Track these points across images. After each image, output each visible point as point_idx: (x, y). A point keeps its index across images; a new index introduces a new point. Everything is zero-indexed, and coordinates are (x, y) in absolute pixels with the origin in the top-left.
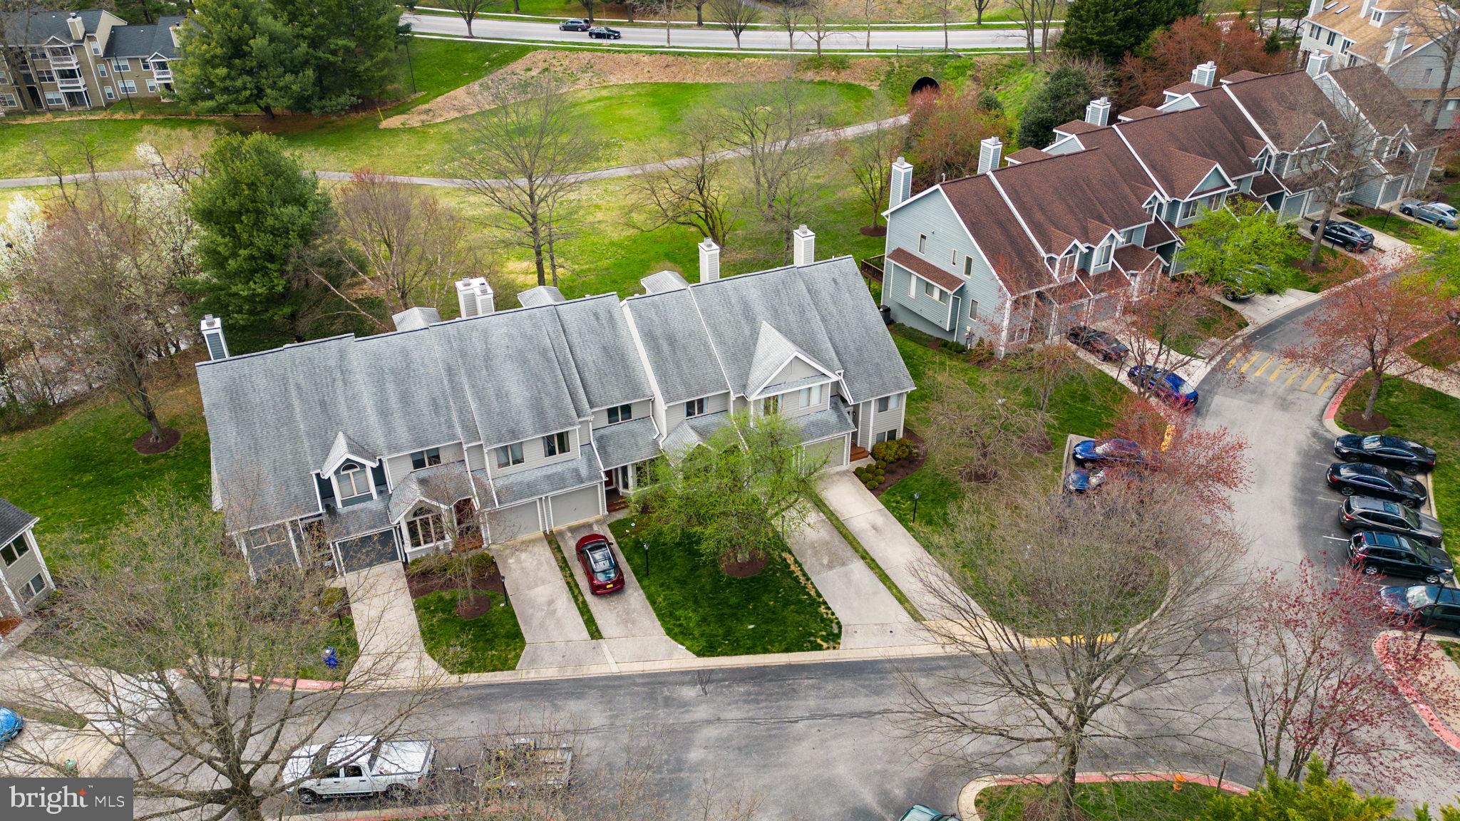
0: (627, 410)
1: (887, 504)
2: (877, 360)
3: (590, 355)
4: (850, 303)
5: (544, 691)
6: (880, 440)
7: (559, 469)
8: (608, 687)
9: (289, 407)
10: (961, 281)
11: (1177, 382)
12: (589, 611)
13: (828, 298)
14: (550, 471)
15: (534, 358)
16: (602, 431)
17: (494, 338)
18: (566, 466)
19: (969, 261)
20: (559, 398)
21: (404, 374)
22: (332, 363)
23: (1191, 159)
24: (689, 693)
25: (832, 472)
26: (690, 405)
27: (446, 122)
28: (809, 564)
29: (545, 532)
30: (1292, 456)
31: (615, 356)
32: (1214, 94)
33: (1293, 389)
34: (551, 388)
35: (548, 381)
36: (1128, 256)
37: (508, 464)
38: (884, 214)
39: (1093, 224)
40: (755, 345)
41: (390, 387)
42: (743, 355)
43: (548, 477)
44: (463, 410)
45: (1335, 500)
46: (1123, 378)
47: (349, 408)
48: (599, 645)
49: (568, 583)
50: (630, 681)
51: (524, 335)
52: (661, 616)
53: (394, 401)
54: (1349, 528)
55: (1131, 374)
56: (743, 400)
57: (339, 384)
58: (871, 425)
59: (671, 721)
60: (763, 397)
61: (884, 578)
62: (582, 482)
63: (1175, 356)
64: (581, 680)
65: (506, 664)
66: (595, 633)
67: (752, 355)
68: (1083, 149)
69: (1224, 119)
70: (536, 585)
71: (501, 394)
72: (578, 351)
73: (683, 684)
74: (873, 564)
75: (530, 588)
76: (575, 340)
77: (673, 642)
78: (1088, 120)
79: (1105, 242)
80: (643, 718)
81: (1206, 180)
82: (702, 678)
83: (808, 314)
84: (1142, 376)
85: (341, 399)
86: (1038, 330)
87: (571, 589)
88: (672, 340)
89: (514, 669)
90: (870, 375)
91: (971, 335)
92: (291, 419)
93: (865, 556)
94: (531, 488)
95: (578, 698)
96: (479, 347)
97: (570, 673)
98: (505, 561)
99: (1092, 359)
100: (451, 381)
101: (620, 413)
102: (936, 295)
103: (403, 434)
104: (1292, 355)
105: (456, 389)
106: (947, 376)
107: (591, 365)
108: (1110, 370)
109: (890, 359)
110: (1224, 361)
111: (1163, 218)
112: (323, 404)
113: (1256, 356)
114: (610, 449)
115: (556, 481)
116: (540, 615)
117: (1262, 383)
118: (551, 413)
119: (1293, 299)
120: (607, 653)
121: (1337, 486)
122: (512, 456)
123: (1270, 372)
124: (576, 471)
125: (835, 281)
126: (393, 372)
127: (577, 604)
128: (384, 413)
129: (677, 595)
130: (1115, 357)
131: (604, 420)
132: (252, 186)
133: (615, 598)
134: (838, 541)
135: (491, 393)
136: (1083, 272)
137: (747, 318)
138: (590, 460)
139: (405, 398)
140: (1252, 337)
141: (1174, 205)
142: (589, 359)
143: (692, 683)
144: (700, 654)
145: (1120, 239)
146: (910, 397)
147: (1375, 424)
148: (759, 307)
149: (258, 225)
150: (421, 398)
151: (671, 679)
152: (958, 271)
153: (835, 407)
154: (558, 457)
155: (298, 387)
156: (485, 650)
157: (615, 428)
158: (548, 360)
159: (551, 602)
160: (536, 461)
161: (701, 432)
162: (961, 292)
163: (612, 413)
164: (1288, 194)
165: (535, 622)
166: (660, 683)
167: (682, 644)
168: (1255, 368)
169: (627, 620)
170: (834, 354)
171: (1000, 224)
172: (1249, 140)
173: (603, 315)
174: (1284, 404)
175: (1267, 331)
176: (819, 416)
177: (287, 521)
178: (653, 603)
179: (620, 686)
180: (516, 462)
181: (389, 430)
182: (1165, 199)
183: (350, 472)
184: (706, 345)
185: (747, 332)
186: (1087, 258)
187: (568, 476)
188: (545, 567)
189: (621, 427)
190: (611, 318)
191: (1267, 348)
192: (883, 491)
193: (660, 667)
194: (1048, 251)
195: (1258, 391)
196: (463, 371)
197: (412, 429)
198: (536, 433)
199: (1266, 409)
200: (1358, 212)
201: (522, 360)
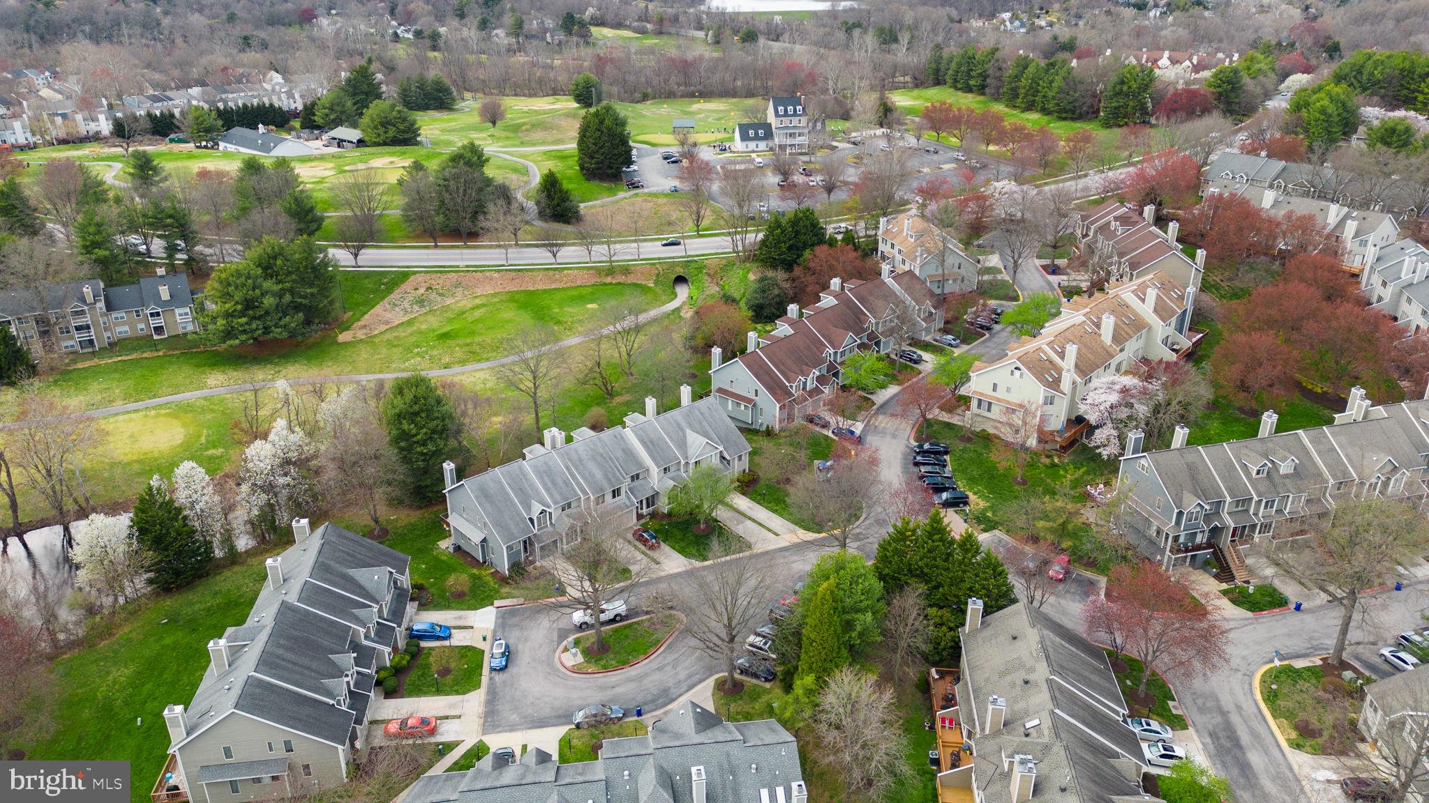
0: (638, 476)
1: (751, 499)
2: (735, 439)
5: (645, 585)
6: (739, 473)
7: (619, 503)
9: (507, 493)
10: (754, 400)
11: (852, 433)
12: (650, 556)
13: (708, 416)
14: (616, 505)
15: (599, 458)
16: (631, 485)
17: (580, 452)
18: (621, 502)
19: (756, 391)
20: (614, 473)
21: (549, 472)
22: (518, 472)
23: (840, 331)
24: (702, 574)
26: (665, 469)
28: (728, 524)
30: (900, 456)
31: (630, 454)
32: (843, 296)
33: (897, 430)
34: (610, 469)
35: (608, 466)
36: (821, 379)
37: (600, 504)
38: (710, 373)
39: (805, 367)
40: (687, 440)
41: (546, 478)
42: (682, 445)
43: (615, 507)
45: (916, 469)
46: (830, 434)
47: (532, 489)
48: (657, 566)
49: (637, 548)
50: (677, 576)
51: (591, 449)
52: (679, 552)
53: (549, 484)
54: (921, 478)
55: (833, 432)
56: (687, 463)
57: (524, 480)
58: (736, 467)
60: (694, 461)
61: (760, 524)
62: (627, 509)
63: (850, 422)
65: (627, 578)
66: (654, 562)
67: (687, 444)
68: (791, 330)
69: (849, 307)
70: (622, 551)
71: (592, 476)
72: (614, 453)
73: (698, 572)
74: (754, 521)
75: (620, 553)
76: (611, 448)
77: (687, 559)
78: (789, 315)
79: (811, 375)
81: (847, 340)
82: (705, 569)
83: (703, 424)
84: (838, 432)
85: (528, 486)
86: (790, 418)
87: (638, 550)
88: (652, 442)
89: (630, 580)
90: (733, 446)
91: (762, 424)
92: (510, 498)
93: (750, 518)
94: (610, 513)
96: (574, 456)
97: (655, 576)
99: (818, 429)
100: (568, 472)
101: (635, 477)
102: (743, 408)
103: (557, 496)
104: (892, 415)
105: (573, 475)
106: (765, 443)
108: (825, 432)
109: (739, 437)
110: (869, 421)
111: (832, 359)
112: (521, 489)
113: (881, 418)
114: (635, 493)
115: (618, 508)
117: (884, 428)
118: (613, 480)
119: (893, 390)
120: (665, 567)
121: (917, 464)
122: (600, 500)
123: (887, 423)
124: (625, 503)
125: (709, 408)
126: (544, 472)
127: (644, 554)
128: (547, 489)
129: (683, 544)
130: (825, 425)
131: (631, 481)
133: (658, 549)
134: (737, 515)
135: (587, 474)
136: (804, 389)
137: (678, 429)
138: (629, 498)
139: (553, 482)
140: (878, 409)
141: (836, 353)
142: (619, 455)
143: (702, 571)
144: (699, 561)
145: (818, 373)
146: (750, 453)
147: (928, 439)
148: (683, 424)
150: (560, 481)
151: (692, 572)
152: (752, 396)
153: (721, 462)
154: (617, 498)
155: (508, 484)
159: (633, 556)
160: (610, 501)
161: (672, 479)
162: (754, 405)
163: (632, 477)
164: (883, 340)
167: (691, 559)
168: (881, 423)
169: (667, 556)
170: (718, 438)
171: (769, 374)
172: (862, 317)
173: (618, 436)
174: (894, 436)
175: (883, 406)
176: (717, 467)
178: (674, 548)
180: (603, 502)
181: (552, 496)
182: (832, 351)
184: (666, 443)
185: (681, 434)
186: (805, 383)
187: (622, 506)
189: (636, 483)
190: (622, 437)
191: (884, 413)
192: (747, 494)
193: (688, 568)
194: (789, 382)
195: (884, 432)
197: (560, 494)
198: (608, 489)
199: (888, 439)
200: (916, 343)
201: (595, 460)
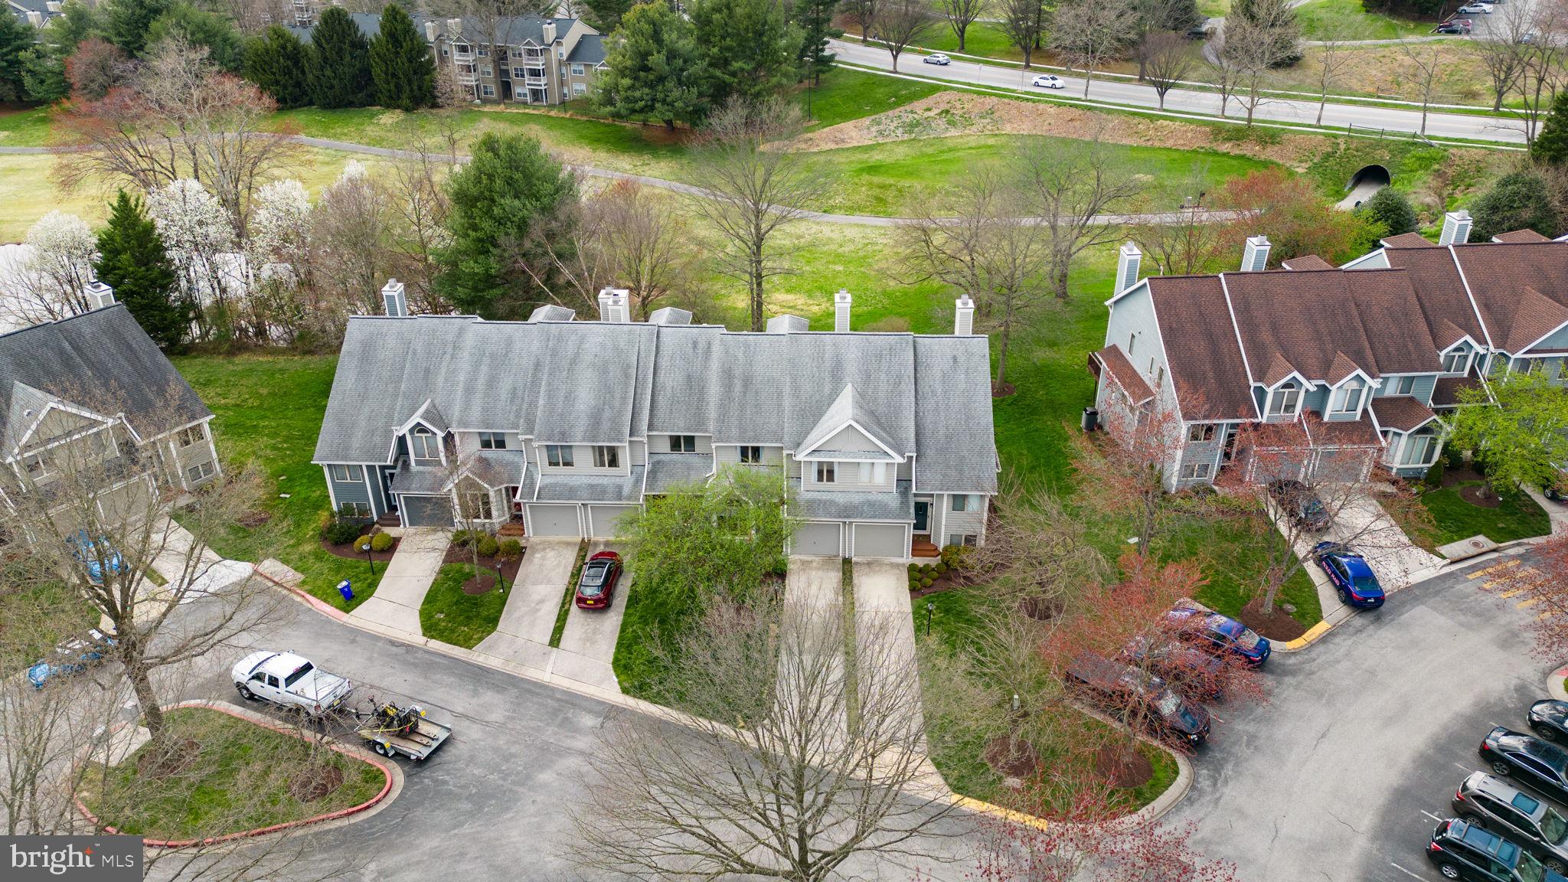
0: (690, 442)
2: (965, 453)
3: (672, 379)
4: (962, 386)
5: (481, 676)
6: (954, 543)
7: (605, 481)
8: (529, 691)
9: (403, 368)
10: (1152, 394)
12: (565, 620)
13: (939, 374)
14: (595, 481)
15: (614, 371)
16: (662, 456)
17: (587, 346)
18: (613, 480)
19: (1161, 372)
20: (620, 413)
21: (500, 360)
22: (450, 338)
23: (1545, 305)
24: (589, 721)
25: (886, 561)
26: (744, 451)
27: (819, 153)
29: (583, 539)
34: (617, 403)
35: (618, 395)
36: (1395, 409)
37: (557, 464)
38: (1107, 303)
39: (1343, 359)
40: (829, 405)
41: (484, 369)
42: (812, 413)
43: (592, 486)
44: (533, 404)
47: (446, 380)
48: (550, 653)
49: (567, 589)
50: (550, 693)
51: (616, 348)
52: (619, 645)
53: (481, 383)
56: (792, 458)
57: (448, 357)
58: (944, 523)
59: (552, 740)
60: (815, 459)
62: (620, 499)
64: (514, 677)
65: (467, 643)
66: (555, 641)
67: (821, 415)
68: (1389, 267)
70: (541, 583)
71: (570, 397)
72: (662, 373)
73: (590, 711)
75: (534, 584)
76: (664, 363)
77: (612, 672)
80: (533, 729)
81: (1554, 336)
82: (611, 712)
83: (903, 386)
85: (443, 371)
87: (566, 594)
88: (747, 382)
89: (470, 648)
90: (948, 467)
92: (400, 380)
94: (571, 492)
95: (498, 692)
96: (571, 347)
97: (510, 669)
98: (533, 553)
100: (534, 375)
101: (682, 443)
103: (476, 413)
105: (535, 383)
107: (669, 390)
109: (980, 454)
110: (1473, 568)
112: (427, 371)
114: (660, 475)
115: (597, 491)
116: (524, 609)
118: (606, 425)
120: (551, 662)
122: (560, 456)
124: (620, 488)
125: (955, 359)
126: (492, 355)
127: (560, 610)
128: (469, 391)
131: (665, 446)
132: (491, 177)
133: (594, 616)
135: (562, 394)
136: (1313, 415)
137: (833, 376)
138: (638, 481)
139: (492, 382)
141: (1501, 358)
142: (669, 383)
143: (597, 714)
144: (625, 691)
145: (1375, 386)
148: (851, 368)
149: (488, 212)
150: (505, 384)
151: (584, 704)
152: (1152, 382)
153: (903, 492)
154: (605, 470)
155: (414, 353)
156: (461, 624)
157: (676, 457)
158: (627, 376)
159: (541, 602)
160: (584, 469)
163: (676, 443)
165: (517, 614)
166: (572, 704)
167: (618, 676)
169: (589, 640)
170: (912, 436)
173: (702, 345)
174: (1508, 641)
176: (880, 497)
177: (364, 464)
178: (623, 630)
179: (538, 694)
180: (567, 464)
181: (467, 405)
182: (1488, 349)
183: (423, 435)
184: (780, 394)
185: (827, 390)
186: (1322, 399)
187: (610, 490)
188: (561, 570)
189: (682, 457)
192: (923, 595)
193: (581, 689)
194: (1258, 379)
196: (547, 369)
197: (485, 410)
198: (584, 440)
201: (603, 370)
